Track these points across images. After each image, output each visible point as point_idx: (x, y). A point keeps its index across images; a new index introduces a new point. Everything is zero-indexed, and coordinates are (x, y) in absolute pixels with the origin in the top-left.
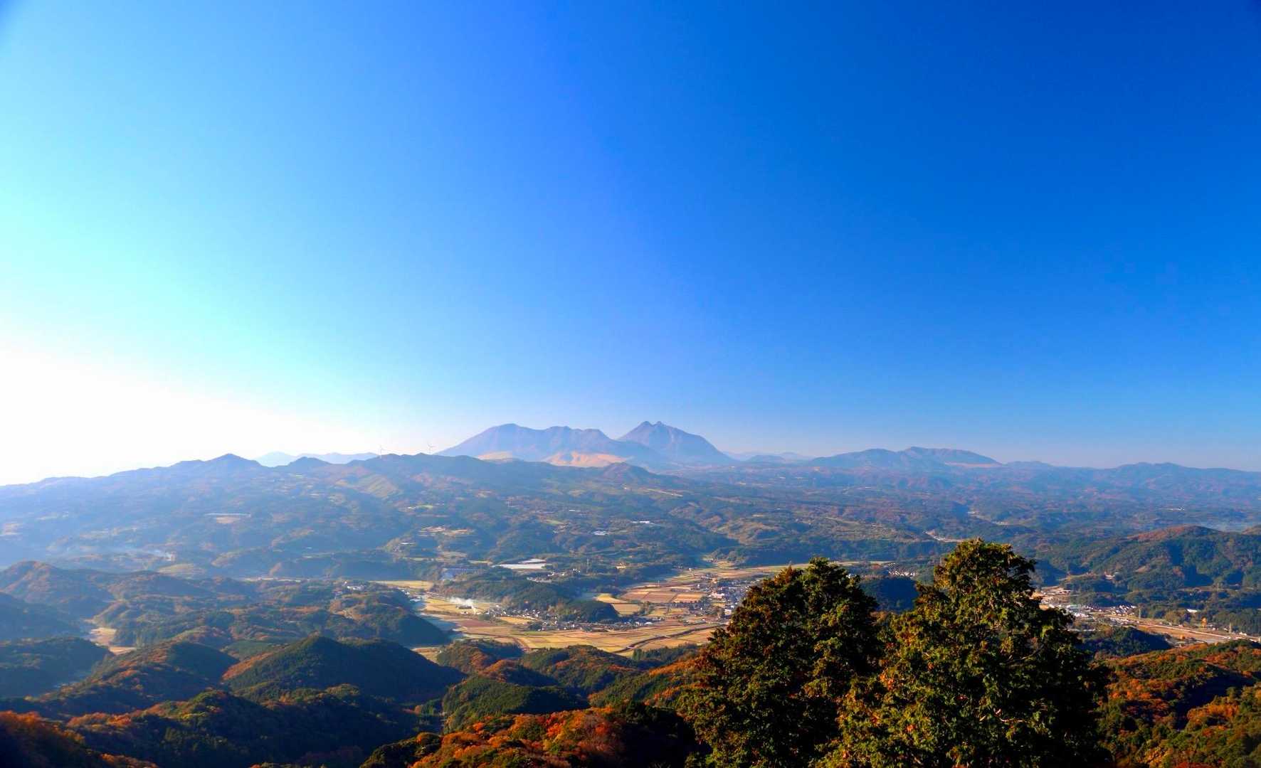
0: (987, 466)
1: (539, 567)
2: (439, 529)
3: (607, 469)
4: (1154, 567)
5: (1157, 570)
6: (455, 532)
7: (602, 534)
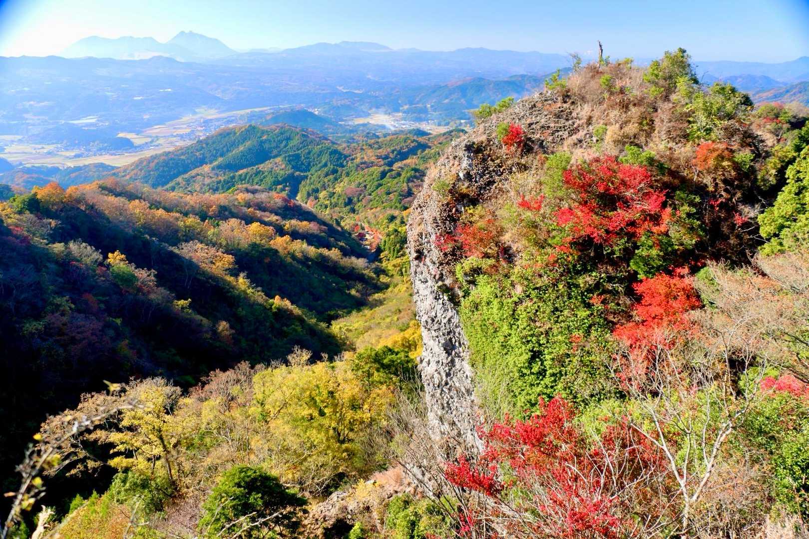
0: (383, 51)
1: (93, 121)
2: (32, 103)
3: (150, 60)
4: (452, 100)
5: (453, 101)
6: (43, 104)
7: (139, 98)
